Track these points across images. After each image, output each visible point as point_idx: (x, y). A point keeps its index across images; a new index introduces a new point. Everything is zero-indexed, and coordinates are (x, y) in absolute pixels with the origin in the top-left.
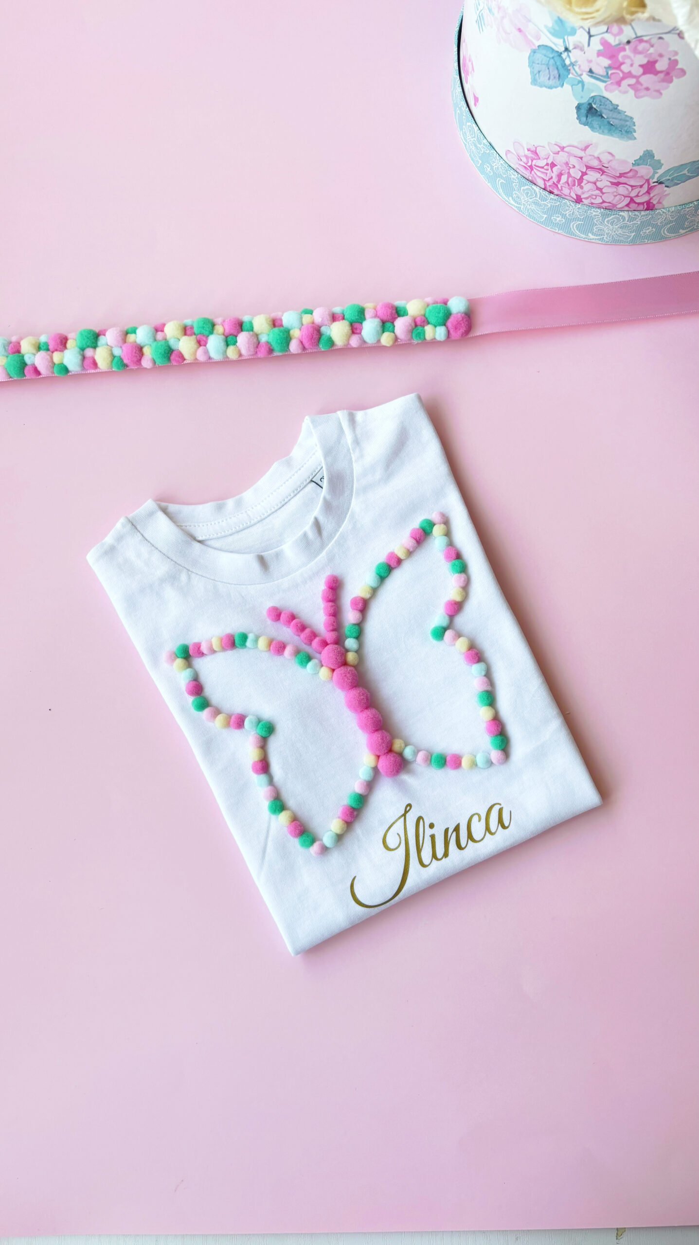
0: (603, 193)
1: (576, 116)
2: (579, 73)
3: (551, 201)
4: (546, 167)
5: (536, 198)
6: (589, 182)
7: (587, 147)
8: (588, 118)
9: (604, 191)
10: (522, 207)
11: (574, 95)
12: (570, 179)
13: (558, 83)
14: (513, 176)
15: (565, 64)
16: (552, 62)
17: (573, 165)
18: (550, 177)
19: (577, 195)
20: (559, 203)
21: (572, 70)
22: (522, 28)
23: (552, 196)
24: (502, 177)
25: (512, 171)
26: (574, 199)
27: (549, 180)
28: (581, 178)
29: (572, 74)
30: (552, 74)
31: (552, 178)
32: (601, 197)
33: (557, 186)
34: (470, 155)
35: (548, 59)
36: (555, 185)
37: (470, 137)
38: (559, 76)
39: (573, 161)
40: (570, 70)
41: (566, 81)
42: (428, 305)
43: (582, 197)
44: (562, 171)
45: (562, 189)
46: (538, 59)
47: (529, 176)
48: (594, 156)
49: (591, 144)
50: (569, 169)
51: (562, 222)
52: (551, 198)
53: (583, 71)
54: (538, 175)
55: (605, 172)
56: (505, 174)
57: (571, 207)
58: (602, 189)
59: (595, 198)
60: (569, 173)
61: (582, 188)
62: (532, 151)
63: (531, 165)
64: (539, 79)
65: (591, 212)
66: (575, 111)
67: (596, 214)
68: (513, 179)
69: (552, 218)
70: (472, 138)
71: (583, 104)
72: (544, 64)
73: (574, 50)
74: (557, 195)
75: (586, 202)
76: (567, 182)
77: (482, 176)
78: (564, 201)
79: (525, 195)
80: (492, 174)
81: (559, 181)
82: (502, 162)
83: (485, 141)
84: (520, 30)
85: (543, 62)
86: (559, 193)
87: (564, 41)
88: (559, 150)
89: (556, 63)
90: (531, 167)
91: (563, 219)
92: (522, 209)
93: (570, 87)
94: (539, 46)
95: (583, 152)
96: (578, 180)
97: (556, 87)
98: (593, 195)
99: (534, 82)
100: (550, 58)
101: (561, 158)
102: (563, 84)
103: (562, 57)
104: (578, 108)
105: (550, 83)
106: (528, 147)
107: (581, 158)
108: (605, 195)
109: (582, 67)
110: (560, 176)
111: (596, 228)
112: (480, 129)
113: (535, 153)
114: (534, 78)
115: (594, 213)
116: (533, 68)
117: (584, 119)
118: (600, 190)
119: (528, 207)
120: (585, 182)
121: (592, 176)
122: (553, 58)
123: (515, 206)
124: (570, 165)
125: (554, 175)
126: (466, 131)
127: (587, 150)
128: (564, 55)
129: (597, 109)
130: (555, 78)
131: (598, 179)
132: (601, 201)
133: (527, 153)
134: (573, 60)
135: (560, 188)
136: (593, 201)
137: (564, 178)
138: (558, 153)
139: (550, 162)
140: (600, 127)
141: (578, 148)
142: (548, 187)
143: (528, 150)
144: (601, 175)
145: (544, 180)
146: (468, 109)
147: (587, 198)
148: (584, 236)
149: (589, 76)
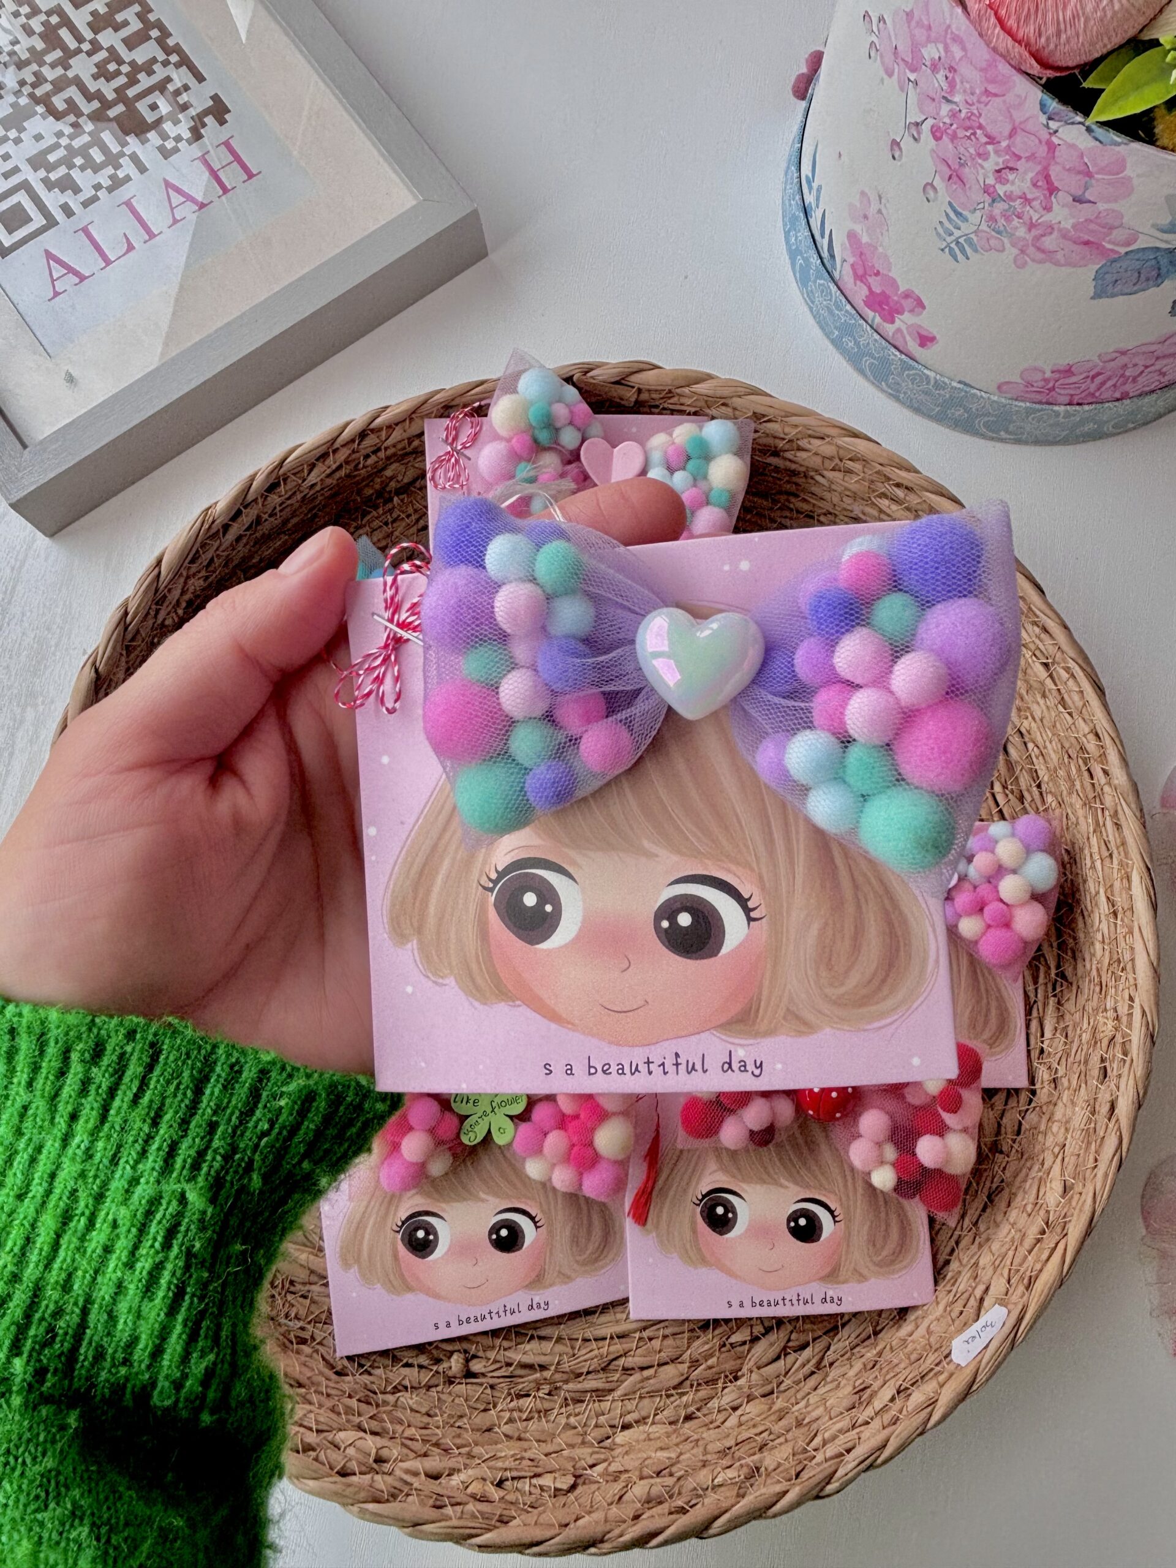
3: (1082, 413)
4: (1081, 381)
5: (1056, 419)
6: (1150, 373)
10: (1025, 436)
12: (1120, 380)
13: (1152, 283)
14: (1014, 409)
16: (1149, 264)
17: (1133, 364)
18: (1084, 389)
19: (1122, 393)
20: (1094, 411)
22: (1094, 241)
30: (1143, 277)
31: (1088, 389)
33: (1094, 394)
35: (1142, 262)
36: (1090, 394)
38: (1158, 276)
39: (1136, 360)
43: (1130, 391)
44: (1110, 376)
45: (1100, 395)
46: (1120, 267)
47: (1042, 400)
50: (1124, 371)
54: (1062, 394)
57: (1107, 408)
60: (1121, 375)
61: (1135, 382)
62: (1060, 372)
64: (1112, 289)
72: (1130, 270)
76: (1114, 386)
78: (1104, 406)
79: (1035, 422)
80: (966, 416)
81: (1099, 388)
82: (987, 398)
83: (951, 383)
84: (1086, 244)
85: (1129, 268)
86: (1092, 401)
88: (1117, 355)
89: (1159, 262)
90: (1053, 389)
91: (1095, 425)
92: (1023, 439)
94: (1127, 253)
95: (1159, 346)
96: (1134, 377)
97: (1146, 290)
99: (1100, 295)
100: (1147, 260)
101: (1117, 363)
102: (1163, 282)
105: (1136, 288)
106: (1055, 369)
107: (1154, 352)
110: (1103, 383)
111: (1141, 414)
113: (1067, 372)
114: (1101, 291)
115: (1144, 401)
116: (1103, 280)
118: (1164, 373)
119: (1037, 432)
120: (1144, 375)
121: (1160, 365)
122: (1154, 258)
123: (1007, 440)
124: (1127, 366)
125: (1094, 385)
127: (1170, 340)
130: (1147, 280)
133: (1047, 375)
135: (1097, 395)
136: (1147, 389)
137: (1110, 382)
138: (1112, 360)
139: (1091, 374)
141: (1154, 344)
142: (1076, 400)
143: (1053, 372)
145: (1072, 395)
147: (1137, 390)
148: (1120, 431)
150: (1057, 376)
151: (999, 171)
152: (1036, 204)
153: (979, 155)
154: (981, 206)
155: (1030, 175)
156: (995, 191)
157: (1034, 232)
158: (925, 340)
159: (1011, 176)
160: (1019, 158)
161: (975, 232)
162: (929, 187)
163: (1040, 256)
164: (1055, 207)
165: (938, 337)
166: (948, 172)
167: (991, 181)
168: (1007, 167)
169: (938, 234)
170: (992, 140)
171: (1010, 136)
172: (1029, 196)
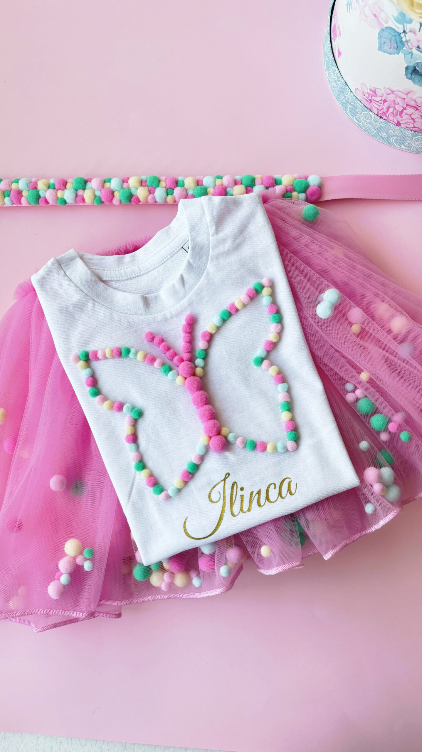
0: (415, 122)
1: (405, 73)
2: (411, 47)
3: (380, 123)
4: (380, 102)
5: (371, 120)
6: (406, 114)
7: (409, 93)
8: (412, 75)
9: (415, 120)
10: (361, 124)
11: (405, 60)
12: (395, 111)
13: (396, 51)
14: (358, 105)
15: (402, 41)
16: (394, 38)
17: (398, 103)
18: (382, 108)
19: (398, 121)
20: (385, 125)
21: (406, 45)
22: (377, 15)
23: (382, 120)
24: (351, 104)
25: (358, 101)
26: (396, 123)
27: (381, 110)
28: (402, 111)
29: (406, 47)
30: (392, 45)
31: (383, 109)
32: (413, 124)
33: (386, 114)
34: (331, 88)
35: (391, 36)
36: (385, 113)
37: (333, 76)
38: (397, 47)
39: (398, 100)
40: (405, 44)
41: (401, 51)
42: (295, 179)
43: (401, 122)
44: (390, 105)
45: (388, 116)
46: (385, 35)
47: (368, 106)
48: (412, 99)
49: (412, 92)
50: (395, 105)
51: (386, 136)
52: (381, 121)
53: (413, 46)
54: (375, 106)
55: (418, 109)
56: (352, 102)
57: (393, 128)
58: (414, 119)
59: (410, 124)
60: (395, 107)
61: (402, 117)
62: (372, 91)
63: (371, 99)
64: (384, 47)
65: (406, 132)
66: (405, 70)
67: (409, 134)
68: (358, 106)
69: (380, 133)
70: (334, 77)
71: (410, 66)
72: (388, 39)
73: (410, 33)
74: (385, 120)
75: (403, 126)
76: (393, 113)
77: (338, 102)
78: (389, 124)
79: (364, 117)
80: (344, 101)
81: (387, 111)
82: (352, 95)
83: (342, 80)
84: (375, 15)
85: (388, 38)
86: (386, 118)
87: (404, 27)
88: (390, 92)
89: (396, 39)
90: (371, 100)
91: (387, 135)
92: (361, 125)
93: (403, 55)
94: (386, 27)
95: (406, 96)
96: (400, 112)
97: (394, 54)
98: (408, 122)
99: (380, 49)
100: (393, 35)
101: (391, 97)
102: (399, 53)
103: (401, 36)
104: (407, 68)
105: (391, 51)
106: (370, 88)
107: (404, 99)
108: (416, 123)
109: (413, 44)
110: (388, 108)
111: (407, 142)
112: (340, 72)
113: (374, 92)
114: (381, 47)
115: (407, 133)
116: (381, 40)
117: (409, 76)
118: (413, 119)
119: (365, 125)
120: (404, 114)
121: (409, 110)
122: (395, 36)
123: (356, 123)
124: (396, 103)
125: (385, 107)
126: (331, 72)
127: (409, 95)
128: (402, 35)
129: (419, 71)
130: (394, 48)
131: (413, 113)
132: (413, 126)
133: (369, 91)
134: (408, 39)
135: (387, 116)
136: (408, 126)
137: (391, 110)
138: (389, 94)
139: (383, 99)
140: (419, 82)
141: (403, 93)
142: (380, 114)
143: (370, 90)
144: (415, 111)
145: (378, 109)
146: (333, 58)
147: (404, 124)
148: (399, 146)
149: (417, 50)
150: (371, 93)
163: (364, 17)
165: (342, 53)
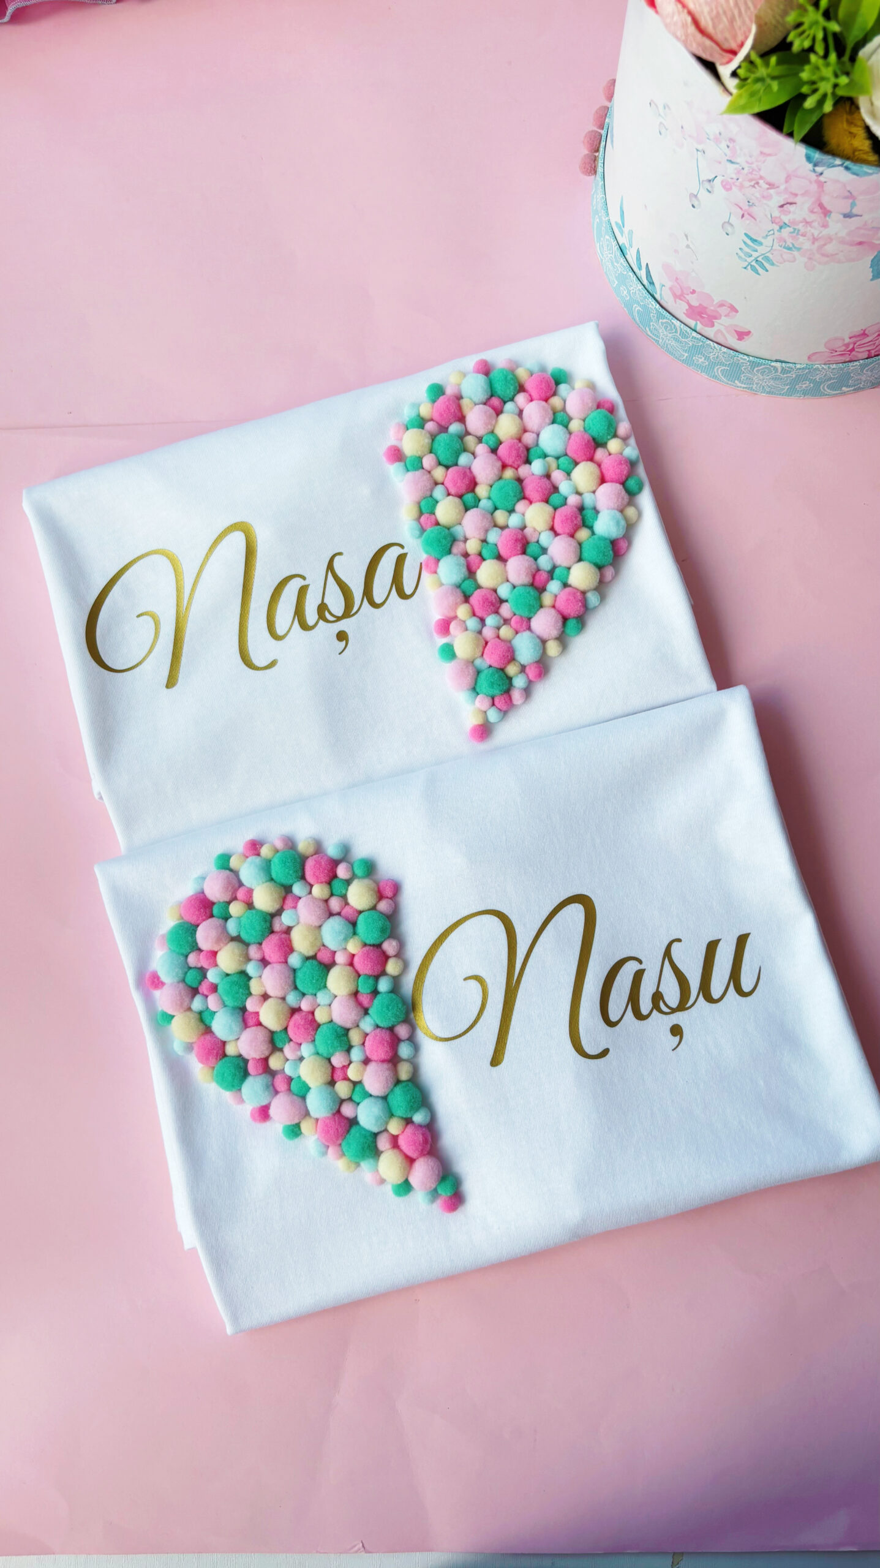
150: (855, 340)
151: (782, 206)
152: (815, 224)
153: (763, 197)
154: (772, 232)
155: (807, 206)
156: (781, 219)
157: (817, 244)
158: (742, 335)
159: (792, 208)
160: (796, 195)
161: (769, 251)
162: (727, 225)
163: (825, 259)
164: (831, 223)
165: (752, 331)
166: (741, 213)
167: (776, 213)
168: (788, 203)
169: (740, 257)
170: (771, 186)
171: (787, 182)
172: (808, 220)
